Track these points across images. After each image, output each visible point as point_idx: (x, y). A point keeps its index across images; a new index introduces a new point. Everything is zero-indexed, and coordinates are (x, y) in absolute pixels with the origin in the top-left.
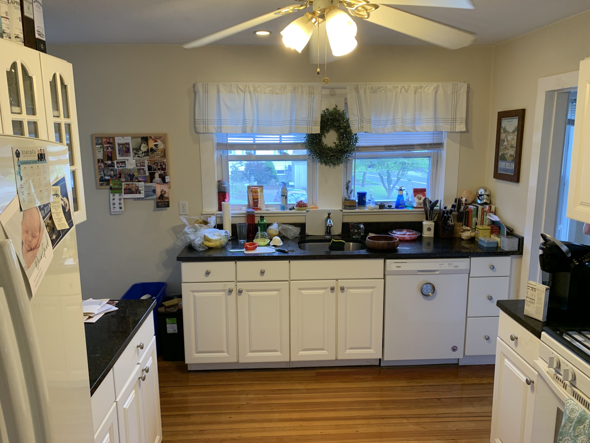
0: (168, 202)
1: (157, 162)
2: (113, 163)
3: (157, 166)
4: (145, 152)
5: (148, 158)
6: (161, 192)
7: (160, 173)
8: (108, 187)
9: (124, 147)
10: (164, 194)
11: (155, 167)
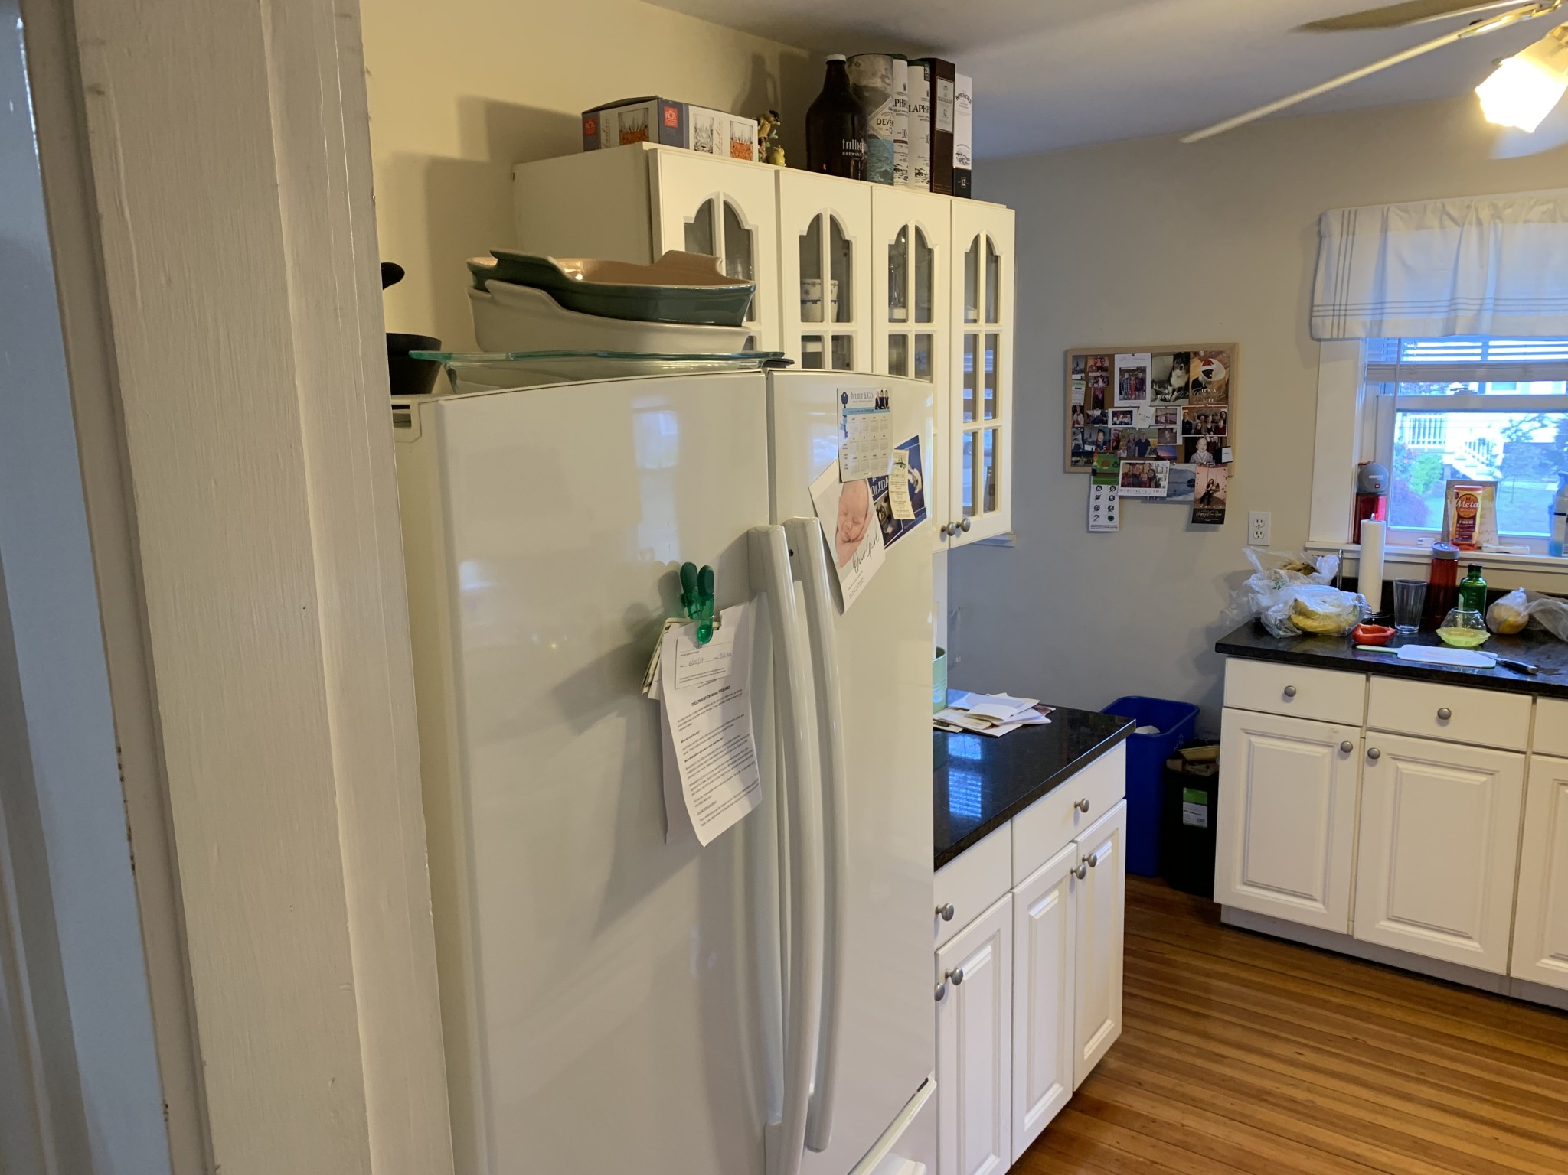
0: (1223, 511)
1: (1207, 413)
2: (1104, 415)
3: (1206, 422)
4: (1180, 389)
5: (1185, 402)
6: (1208, 486)
7: (1209, 441)
8: (1089, 469)
9: (1133, 378)
10: (1215, 491)
11: (1200, 424)
